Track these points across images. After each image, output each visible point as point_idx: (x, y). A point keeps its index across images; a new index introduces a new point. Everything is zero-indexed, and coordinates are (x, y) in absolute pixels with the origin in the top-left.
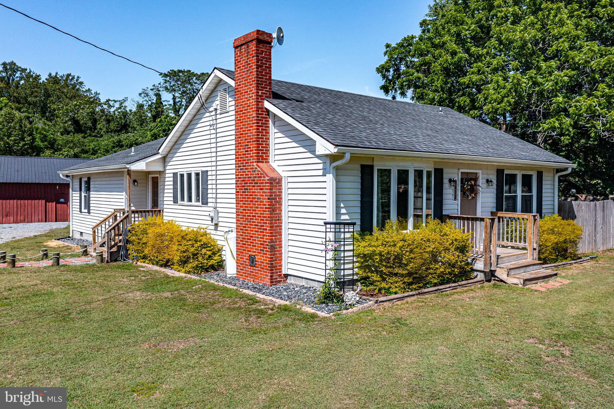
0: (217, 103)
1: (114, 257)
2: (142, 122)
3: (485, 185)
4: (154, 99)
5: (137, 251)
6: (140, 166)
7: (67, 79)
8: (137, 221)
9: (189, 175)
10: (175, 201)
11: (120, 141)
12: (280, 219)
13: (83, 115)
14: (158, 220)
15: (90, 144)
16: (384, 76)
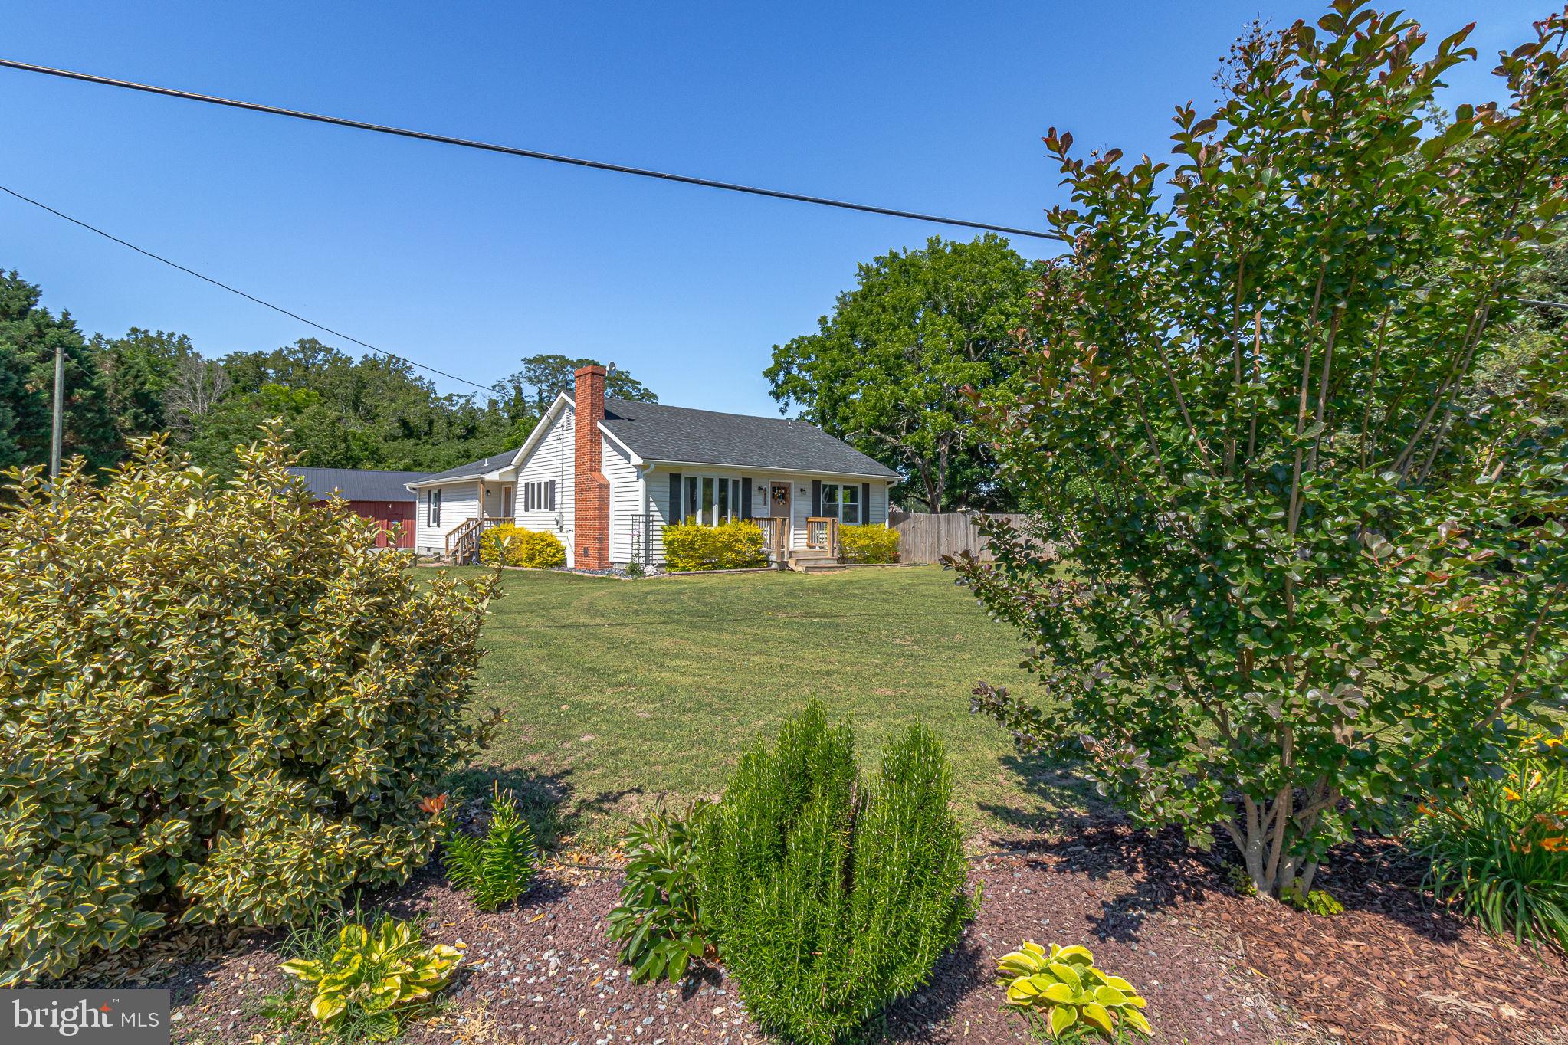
0: (563, 421)
1: (467, 562)
2: (496, 423)
3: (799, 493)
4: (513, 393)
5: (489, 554)
6: (493, 476)
7: (389, 363)
8: (490, 527)
9: (539, 484)
10: (526, 510)
11: (467, 451)
12: (607, 516)
13: (415, 416)
14: (510, 526)
15: (426, 452)
16: (773, 381)
